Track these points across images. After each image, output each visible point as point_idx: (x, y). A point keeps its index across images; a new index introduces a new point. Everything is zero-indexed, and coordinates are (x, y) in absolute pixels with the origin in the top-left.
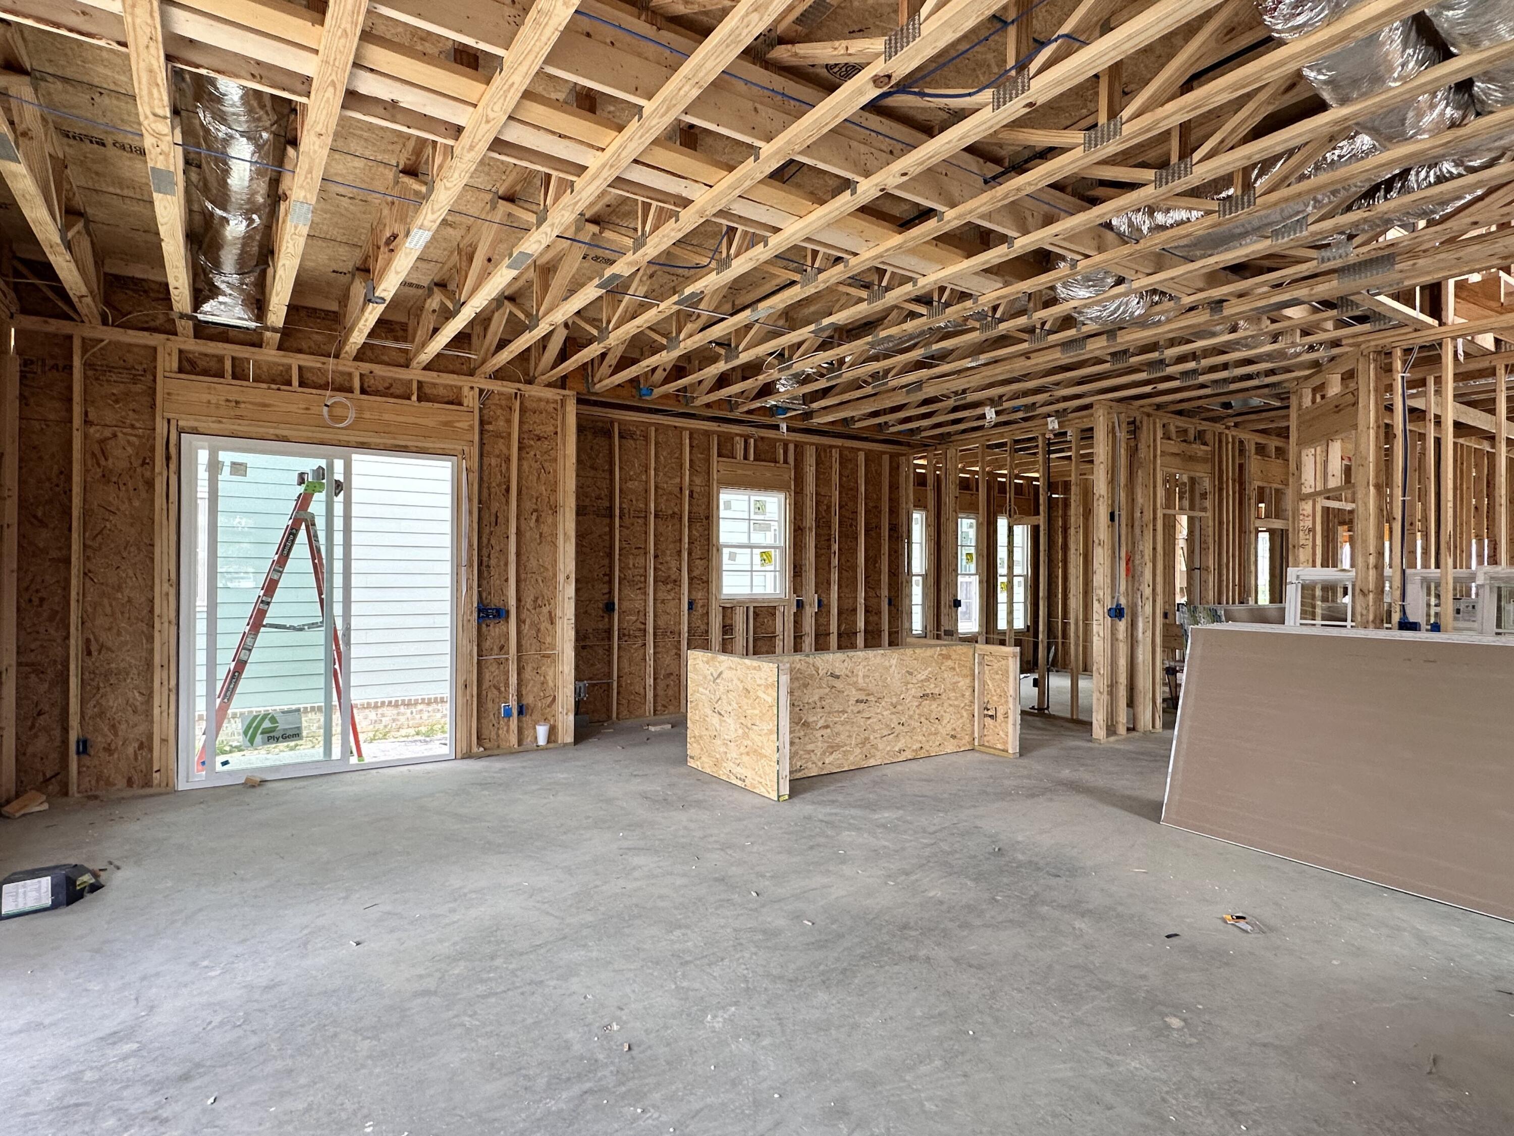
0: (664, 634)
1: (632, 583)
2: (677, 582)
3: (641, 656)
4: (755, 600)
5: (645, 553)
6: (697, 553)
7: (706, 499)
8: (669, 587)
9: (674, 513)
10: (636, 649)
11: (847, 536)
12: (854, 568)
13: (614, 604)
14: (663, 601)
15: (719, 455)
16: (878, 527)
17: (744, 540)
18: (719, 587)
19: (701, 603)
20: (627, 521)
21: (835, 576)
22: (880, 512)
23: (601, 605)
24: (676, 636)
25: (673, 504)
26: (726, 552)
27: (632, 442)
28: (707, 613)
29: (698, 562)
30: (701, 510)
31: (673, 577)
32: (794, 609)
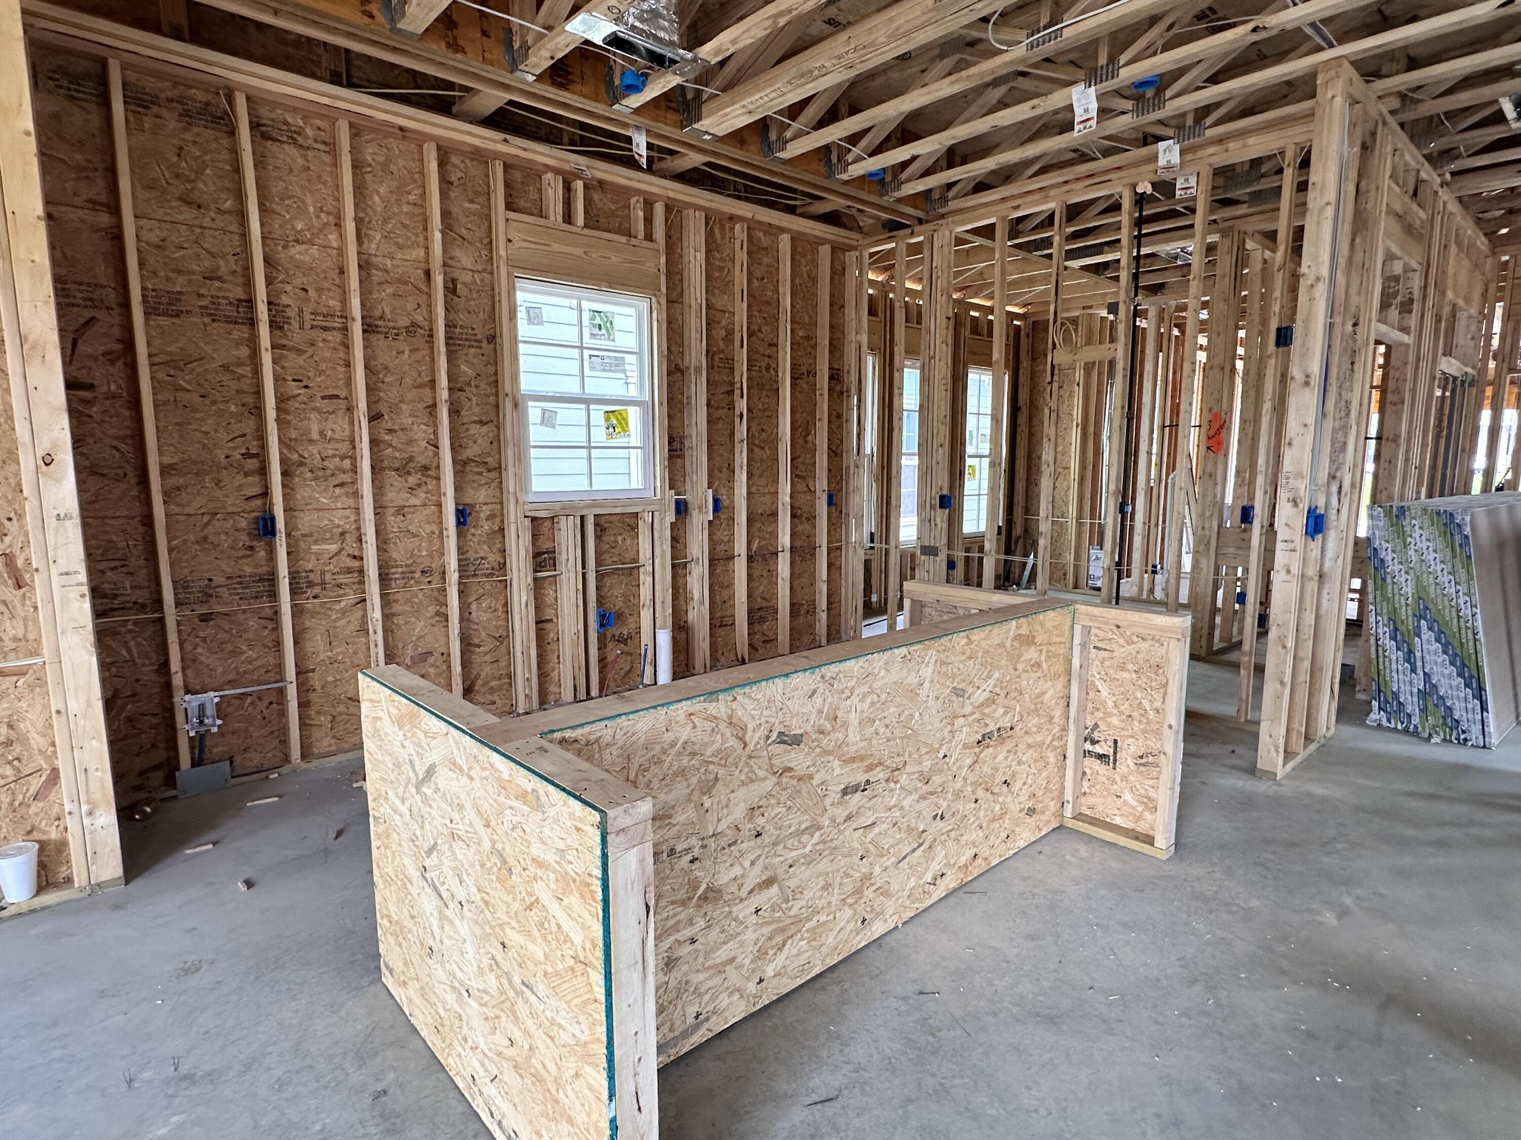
0: (408, 575)
1: (321, 474)
2: (430, 471)
3: (355, 625)
4: (595, 504)
5: (349, 409)
6: (472, 410)
7: (486, 300)
8: (412, 480)
9: (414, 325)
10: (344, 612)
11: (761, 387)
12: (773, 442)
13: (273, 519)
14: (401, 511)
15: (509, 206)
16: (812, 373)
17: (572, 387)
18: (523, 480)
19: (485, 511)
20: (296, 336)
21: (741, 457)
22: (814, 347)
23: (244, 524)
24: (436, 578)
25: (411, 306)
26: (534, 411)
27: (292, 150)
28: (502, 529)
29: (474, 429)
30: (477, 323)
31: (421, 460)
32: (671, 517)
